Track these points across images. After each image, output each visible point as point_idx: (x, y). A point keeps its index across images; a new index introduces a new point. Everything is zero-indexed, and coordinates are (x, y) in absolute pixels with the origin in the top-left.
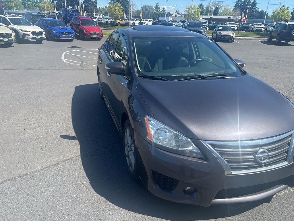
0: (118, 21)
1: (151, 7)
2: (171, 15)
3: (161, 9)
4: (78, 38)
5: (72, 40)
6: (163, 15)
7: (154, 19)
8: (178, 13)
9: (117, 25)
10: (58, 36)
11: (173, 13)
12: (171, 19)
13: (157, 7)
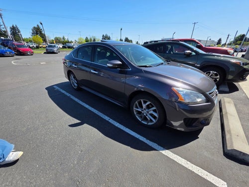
0: (41, 46)
1: (60, 39)
2: (72, 42)
3: (66, 39)
4: (17, 55)
5: (13, 56)
6: (68, 42)
7: (63, 44)
8: (75, 41)
9: (41, 47)
10: (3, 54)
11: (73, 41)
12: (73, 44)
13: (63, 38)
